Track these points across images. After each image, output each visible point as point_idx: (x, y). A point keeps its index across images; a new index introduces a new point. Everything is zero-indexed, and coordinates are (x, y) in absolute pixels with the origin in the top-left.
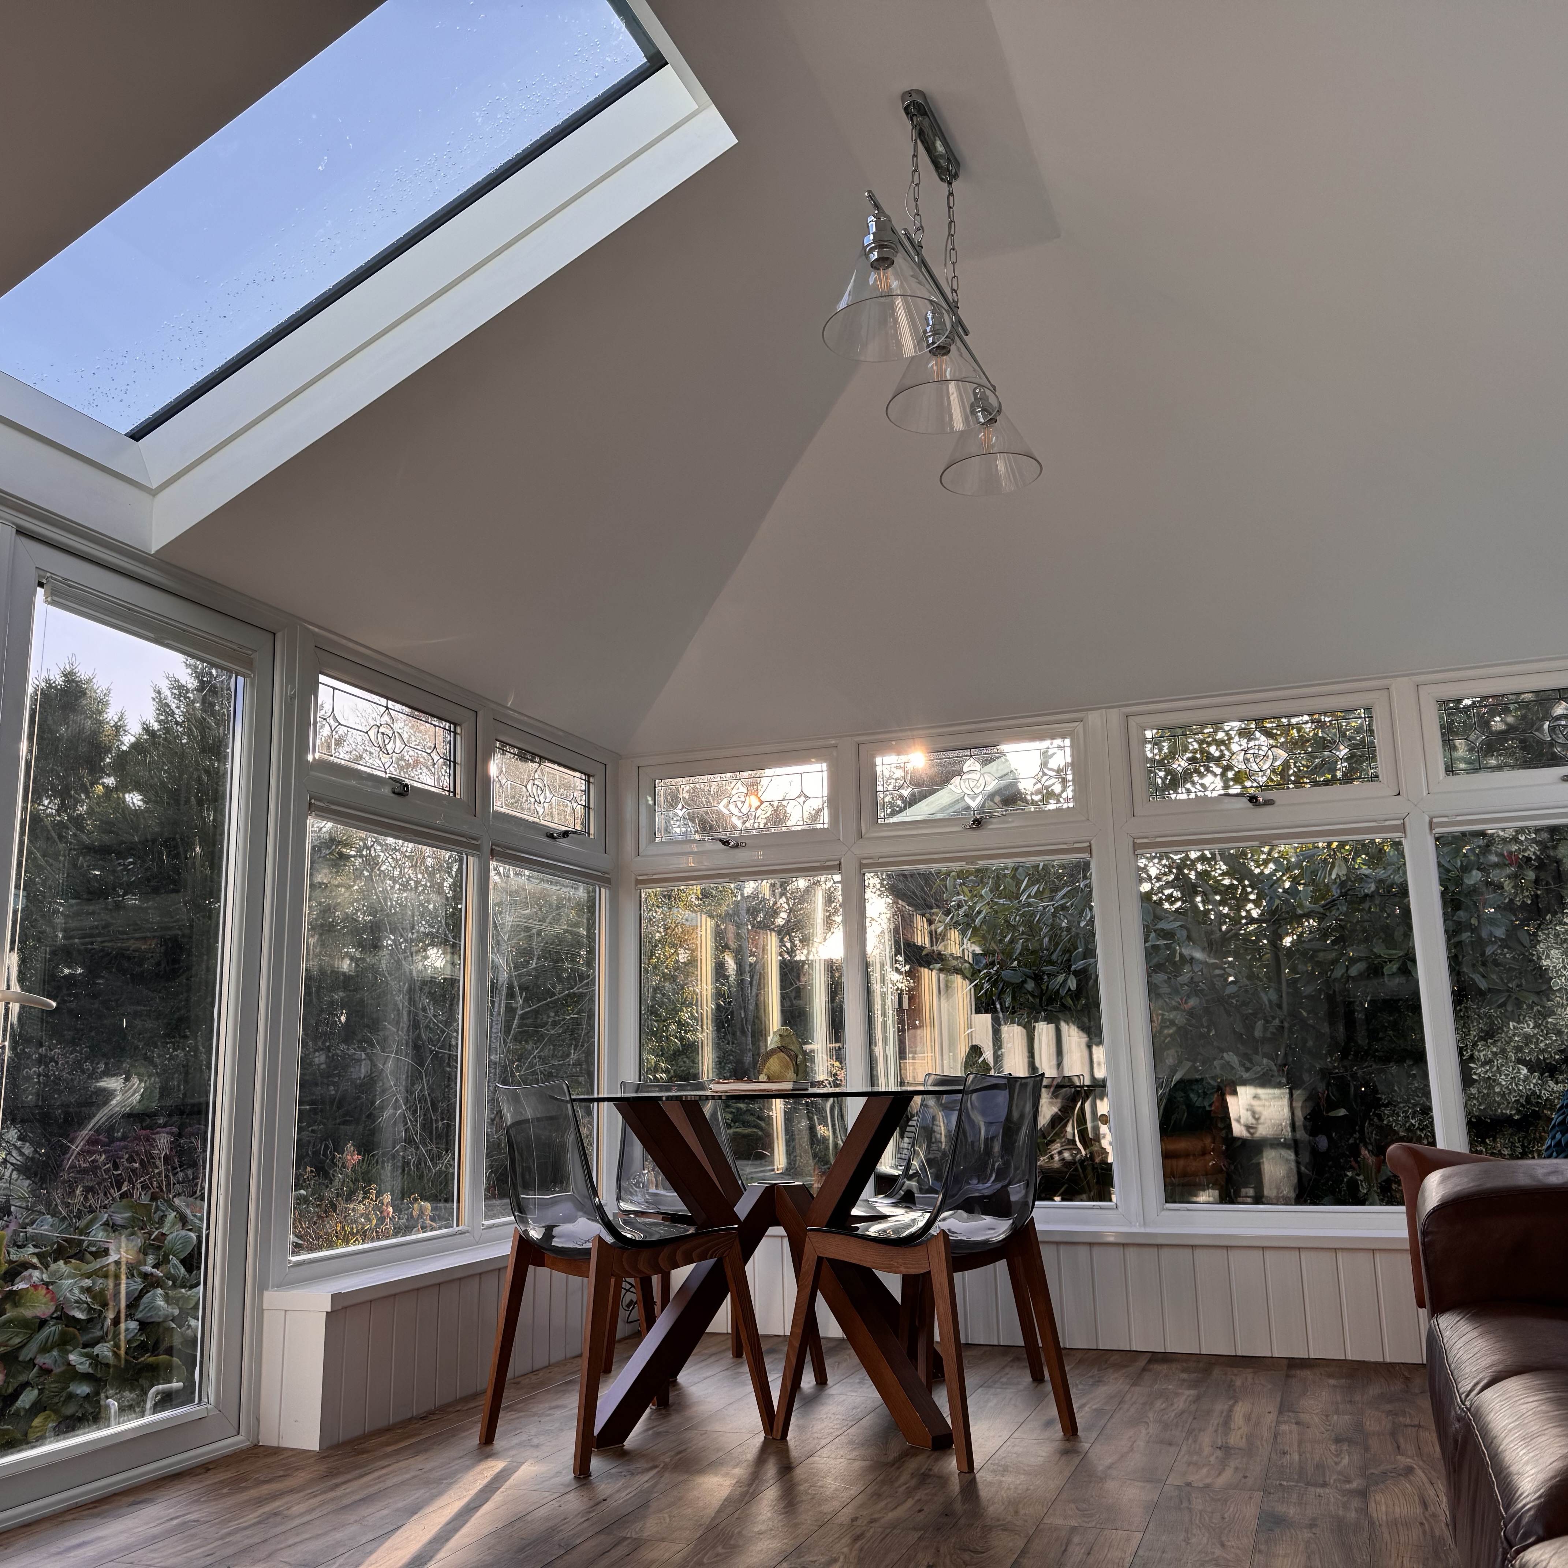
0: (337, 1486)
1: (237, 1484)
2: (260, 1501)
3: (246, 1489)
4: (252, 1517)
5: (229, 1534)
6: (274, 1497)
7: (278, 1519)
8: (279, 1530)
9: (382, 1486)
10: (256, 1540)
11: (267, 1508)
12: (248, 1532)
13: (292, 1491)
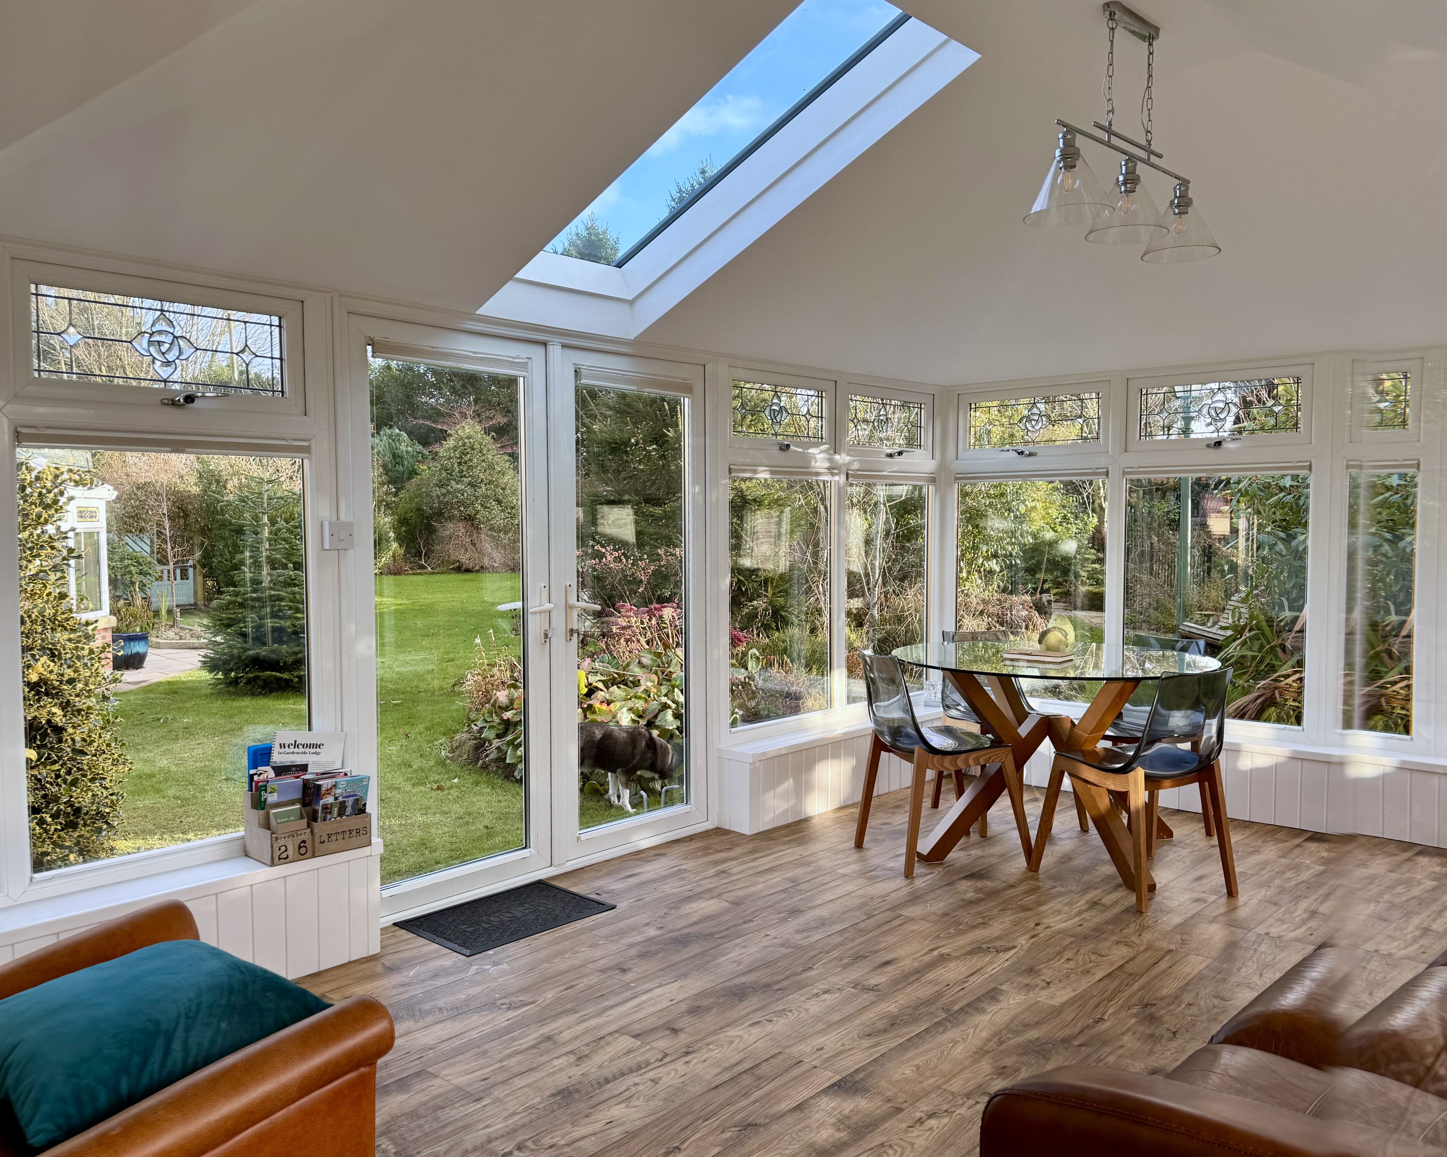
0: (756, 859)
1: (706, 851)
2: (716, 863)
3: (710, 854)
4: (712, 871)
5: (701, 880)
6: (724, 861)
7: (725, 875)
8: (725, 881)
9: (779, 862)
10: (713, 886)
11: (720, 868)
12: (709, 880)
13: (732, 859)
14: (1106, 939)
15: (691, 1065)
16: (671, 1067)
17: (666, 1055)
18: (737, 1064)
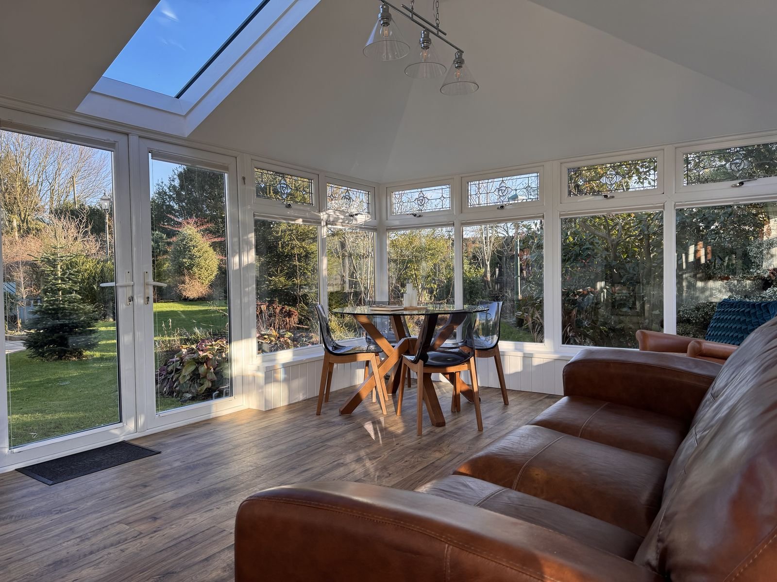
14: (430, 449)
15: (153, 539)
16: (139, 541)
17: (141, 533)
18: (183, 535)
